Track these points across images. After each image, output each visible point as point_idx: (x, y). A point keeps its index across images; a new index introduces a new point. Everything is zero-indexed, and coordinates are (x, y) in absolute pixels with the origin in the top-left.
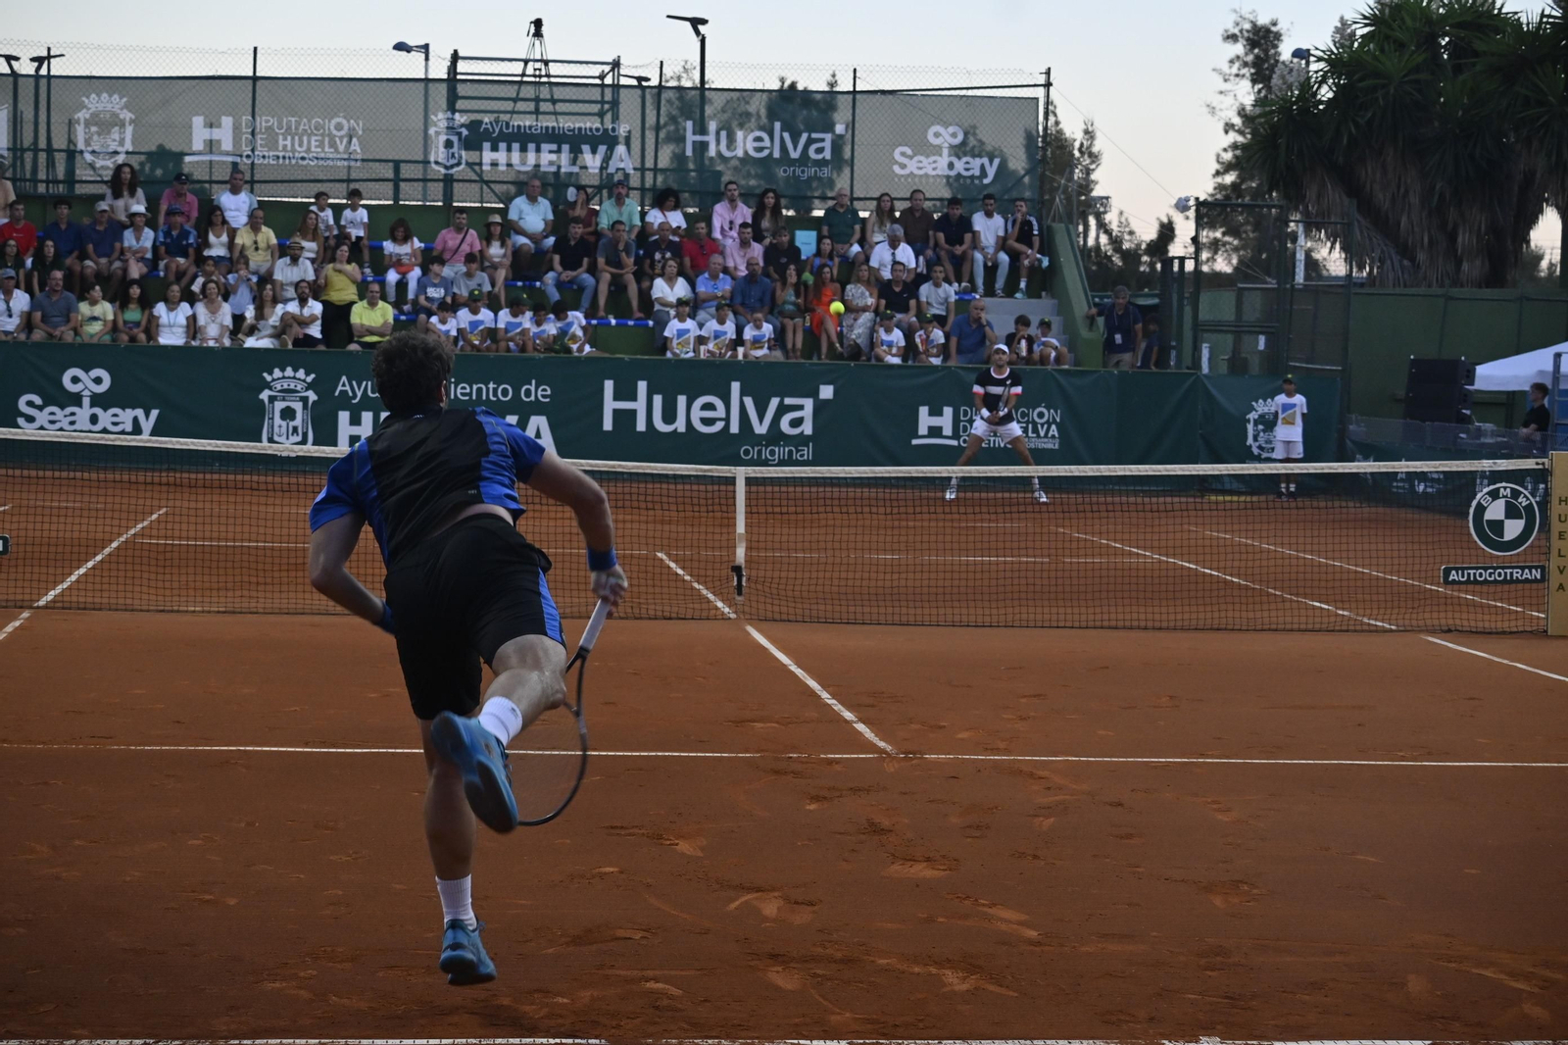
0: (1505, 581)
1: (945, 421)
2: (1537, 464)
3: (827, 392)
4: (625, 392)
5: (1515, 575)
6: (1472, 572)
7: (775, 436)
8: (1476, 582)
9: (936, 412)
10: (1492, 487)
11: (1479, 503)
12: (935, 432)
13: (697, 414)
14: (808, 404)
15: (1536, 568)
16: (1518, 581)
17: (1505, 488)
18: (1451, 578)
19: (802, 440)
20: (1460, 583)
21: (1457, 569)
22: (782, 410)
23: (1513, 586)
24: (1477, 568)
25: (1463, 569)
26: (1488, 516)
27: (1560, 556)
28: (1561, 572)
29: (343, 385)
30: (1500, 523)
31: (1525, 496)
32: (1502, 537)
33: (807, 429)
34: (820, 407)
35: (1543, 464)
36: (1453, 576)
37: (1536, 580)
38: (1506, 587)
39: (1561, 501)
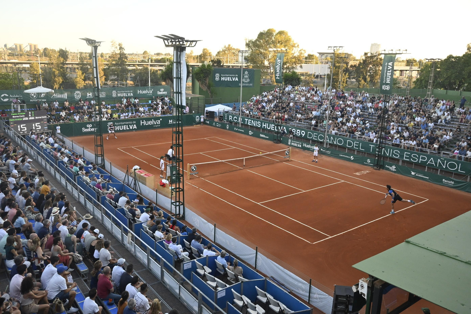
1: (172, 121)
3: (161, 119)
4: (143, 121)
7: (157, 124)
9: (171, 120)
12: (171, 122)
13: (149, 123)
14: (159, 121)
19: (159, 124)
22: (157, 122)
29: (116, 123)
33: (159, 123)
34: (160, 121)
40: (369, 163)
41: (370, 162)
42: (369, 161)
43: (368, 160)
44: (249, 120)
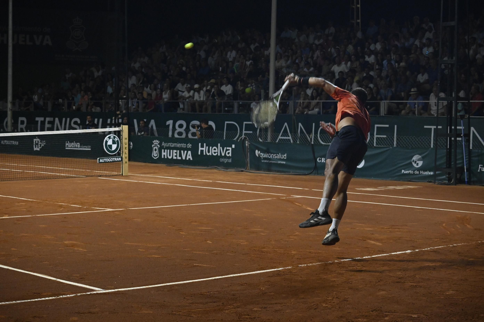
0: (113, 161)
2: (119, 129)
5: (115, 160)
6: (105, 159)
8: (106, 162)
10: (109, 136)
11: (106, 141)
15: (120, 157)
16: (116, 161)
17: (112, 136)
18: (100, 162)
20: (102, 162)
21: (102, 159)
23: (115, 163)
24: (106, 158)
25: (103, 159)
26: (108, 144)
27: (126, 154)
28: (126, 158)
30: (111, 146)
31: (117, 138)
32: (112, 149)
35: (120, 129)
36: (101, 161)
37: (120, 161)
38: (113, 163)
39: (125, 139)
40: (419, 169)
41: (420, 163)
42: (417, 161)
43: (415, 158)
44: (48, 119)
